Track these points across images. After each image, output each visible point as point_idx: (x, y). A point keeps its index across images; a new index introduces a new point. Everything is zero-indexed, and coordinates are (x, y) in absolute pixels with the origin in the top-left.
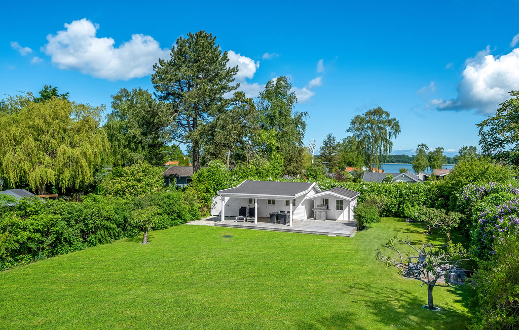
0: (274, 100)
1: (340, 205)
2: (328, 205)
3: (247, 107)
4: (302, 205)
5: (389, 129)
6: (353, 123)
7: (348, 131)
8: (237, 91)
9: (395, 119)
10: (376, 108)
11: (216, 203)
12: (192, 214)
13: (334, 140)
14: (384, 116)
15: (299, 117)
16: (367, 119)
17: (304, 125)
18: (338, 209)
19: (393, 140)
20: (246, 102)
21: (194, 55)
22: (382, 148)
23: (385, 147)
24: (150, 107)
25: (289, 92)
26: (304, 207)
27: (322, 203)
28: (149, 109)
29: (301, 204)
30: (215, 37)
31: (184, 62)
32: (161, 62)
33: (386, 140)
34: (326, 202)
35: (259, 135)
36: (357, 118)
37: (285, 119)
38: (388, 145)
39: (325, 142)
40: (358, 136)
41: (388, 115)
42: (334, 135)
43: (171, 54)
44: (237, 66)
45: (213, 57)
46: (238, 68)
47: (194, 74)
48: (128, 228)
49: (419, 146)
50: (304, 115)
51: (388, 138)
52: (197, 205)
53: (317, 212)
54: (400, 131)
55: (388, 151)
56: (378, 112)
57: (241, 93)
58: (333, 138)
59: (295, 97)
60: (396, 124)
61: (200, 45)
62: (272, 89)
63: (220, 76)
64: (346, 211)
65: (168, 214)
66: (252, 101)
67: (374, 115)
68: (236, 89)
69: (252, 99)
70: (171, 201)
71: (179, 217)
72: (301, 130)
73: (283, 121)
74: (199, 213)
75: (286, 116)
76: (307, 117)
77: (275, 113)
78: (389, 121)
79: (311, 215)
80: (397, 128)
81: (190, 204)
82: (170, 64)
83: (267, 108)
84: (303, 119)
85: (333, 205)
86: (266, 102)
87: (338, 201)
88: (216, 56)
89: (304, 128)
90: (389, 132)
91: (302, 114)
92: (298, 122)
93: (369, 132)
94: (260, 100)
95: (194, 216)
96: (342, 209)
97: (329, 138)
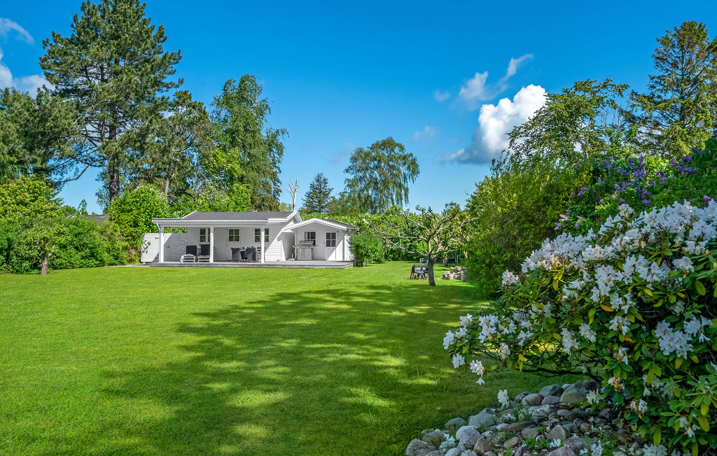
0: (236, 109)
1: (331, 240)
2: (314, 241)
3: (196, 114)
4: (278, 240)
5: (403, 169)
6: (354, 159)
7: (347, 171)
8: (178, 90)
9: (411, 155)
10: (385, 138)
11: (149, 244)
12: (113, 255)
13: (326, 183)
14: (397, 150)
15: (274, 137)
16: (374, 154)
17: (280, 149)
18: (328, 245)
19: (409, 184)
20: (194, 108)
21: (111, 27)
22: (394, 197)
23: (399, 195)
24: (38, 104)
25: (259, 99)
26: (281, 243)
27: (307, 239)
28: (37, 107)
29: (276, 239)
30: (145, 5)
31: (94, 39)
32: (56, 37)
33: (400, 186)
34: (312, 236)
35: (214, 156)
36: (360, 151)
37: (253, 137)
38: (403, 191)
39: (312, 186)
40: (361, 179)
41: (402, 148)
42: (325, 176)
43: (72, 26)
44: (180, 51)
45: (141, 33)
46: (181, 55)
47: (112, 57)
48: (14, 259)
49: (447, 205)
50: (280, 134)
51: (402, 183)
52: (120, 244)
53: (298, 250)
54: (419, 172)
55: (403, 201)
56: (388, 144)
57: (185, 93)
58: (324, 180)
59: (267, 106)
60: (414, 162)
61: (121, 13)
62: (233, 92)
63: (153, 61)
64: (339, 248)
65: (77, 248)
66: (203, 107)
67: (383, 149)
68: (178, 86)
69: (203, 104)
70: (81, 230)
71: (92, 255)
72: (276, 155)
73: (250, 140)
74: (124, 255)
75: (254, 132)
76: (286, 136)
77: (238, 126)
78: (404, 158)
79: (291, 254)
80: (414, 168)
81: (110, 238)
82: (71, 42)
83: (225, 121)
84: (280, 139)
85: (321, 239)
86: (224, 113)
87: (328, 235)
88: (147, 32)
89: (280, 153)
90: (404, 174)
91: (277, 132)
92: (273, 144)
93: (376, 172)
94: (214, 108)
95: (116, 258)
96: (334, 245)
97: (318, 181)
